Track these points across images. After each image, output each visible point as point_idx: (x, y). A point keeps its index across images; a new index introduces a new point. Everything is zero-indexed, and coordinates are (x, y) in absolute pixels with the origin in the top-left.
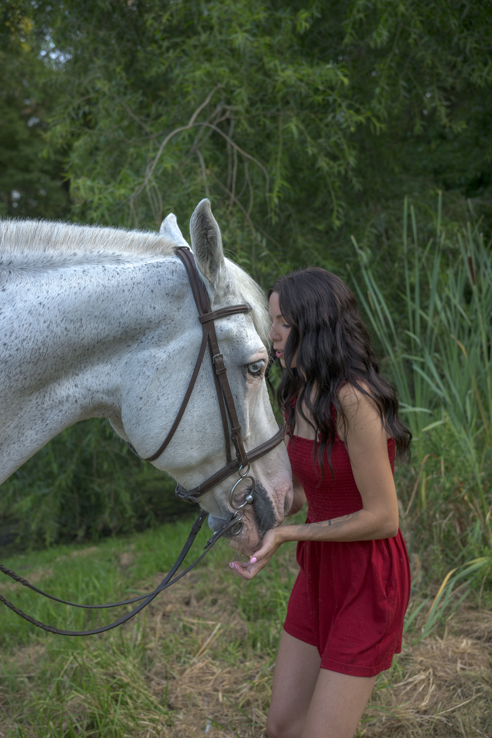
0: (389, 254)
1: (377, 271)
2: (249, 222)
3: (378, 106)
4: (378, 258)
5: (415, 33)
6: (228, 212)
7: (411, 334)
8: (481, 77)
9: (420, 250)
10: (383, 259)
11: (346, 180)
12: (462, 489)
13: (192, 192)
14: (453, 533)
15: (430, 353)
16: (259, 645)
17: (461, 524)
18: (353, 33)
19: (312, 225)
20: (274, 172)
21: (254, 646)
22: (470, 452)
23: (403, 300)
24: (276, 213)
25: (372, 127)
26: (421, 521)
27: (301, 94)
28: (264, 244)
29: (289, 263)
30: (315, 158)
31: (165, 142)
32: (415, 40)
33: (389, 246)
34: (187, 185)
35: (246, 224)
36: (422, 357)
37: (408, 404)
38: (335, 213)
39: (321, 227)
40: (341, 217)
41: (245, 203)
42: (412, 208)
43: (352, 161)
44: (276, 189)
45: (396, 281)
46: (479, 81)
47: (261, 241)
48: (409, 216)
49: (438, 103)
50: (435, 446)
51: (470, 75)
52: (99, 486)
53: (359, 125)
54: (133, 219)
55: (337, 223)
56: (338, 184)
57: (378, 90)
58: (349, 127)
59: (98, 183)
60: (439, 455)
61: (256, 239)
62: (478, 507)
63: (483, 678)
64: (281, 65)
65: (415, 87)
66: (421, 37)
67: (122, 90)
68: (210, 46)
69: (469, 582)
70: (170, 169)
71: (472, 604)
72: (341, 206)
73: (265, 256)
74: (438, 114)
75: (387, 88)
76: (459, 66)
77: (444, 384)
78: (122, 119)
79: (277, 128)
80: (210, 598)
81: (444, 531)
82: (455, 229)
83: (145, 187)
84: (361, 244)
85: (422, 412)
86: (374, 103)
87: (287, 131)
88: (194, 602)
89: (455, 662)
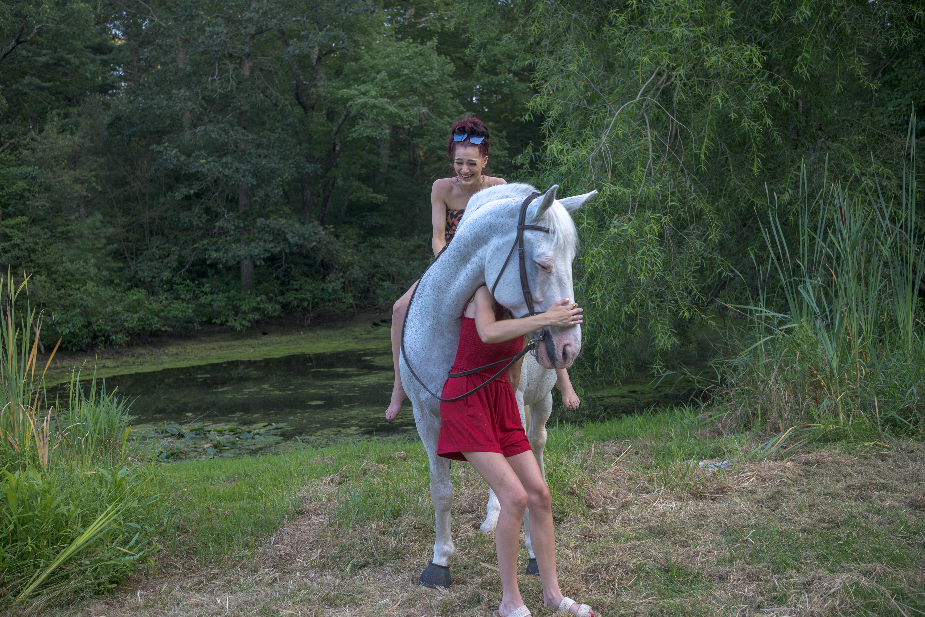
20: (703, 133)
24: (705, 164)
28: (693, 189)
31: (618, 112)
34: (634, 145)
38: (755, 163)
44: (704, 147)
55: (756, 171)
56: (759, 139)
59: (567, 147)
69: (808, 434)
78: (587, 91)
83: (601, 148)
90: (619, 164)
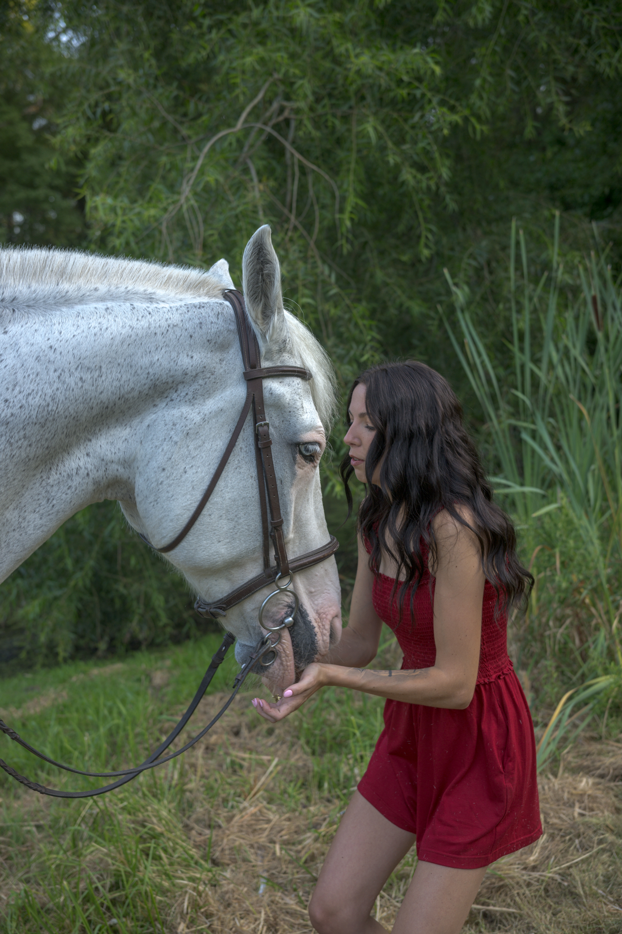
0: (492, 292)
1: (477, 314)
2: (313, 251)
3: (478, 103)
4: (478, 298)
5: (526, 8)
6: (287, 238)
7: (519, 394)
8: (610, 64)
9: (532, 286)
10: (484, 299)
11: (437, 197)
12: (582, 590)
13: (241, 212)
14: (571, 645)
15: (543, 419)
16: (326, 785)
17: (580, 633)
18: (447, 7)
19: (394, 255)
20: (345, 186)
21: (320, 786)
22: (592, 543)
23: (509, 350)
24: (348, 240)
25: (470, 130)
26: (530, 630)
27: (380, 86)
28: (333, 279)
29: (364, 303)
30: (397, 169)
31: (206, 149)
32: (526, 17)
33: (492, 282)
34: (235, 204)
35: (310, 253)
36: (534, 423)
37: (515, 482)
38: (423, 240)
39: (405, 258)
40: (431, 245)
41: (309, 227)
42: (521, 233)
43: (445, 173)
44: (349, 208)
45: (501, 326)
46: (608, 70)
47: (330, 276)
48: (518, 243)
49: (555, 98)
50: (549, 536)
51: (596, 62)
52: (125, 586)
53: (454, 127)
54: (166, 247)
55: (426, 253)
56: (427, 202)
57: (478, 82)
58: (441, 129)
59: (122, 201)
60: (553, 547)
61: (322, 273)
62: (602, 612)
63: (607, 826)
64: (354, 49)
65: (526, 78)
66: (534, 14)
67: (152, 81)
68: (264, 25)
69: (590, 706)
70: (213, 183)
71: (594, 734)
72: (431, 231)
73: (335, 295)
74: (555, 112)
75: (489, 79)
76: (582, 50)
77: (560, 457)
78: (152, 119)
79: (349, 130)
80: (265, 727)
81: (559, 642)
82: (576, 261)
83: (181, 206)
84: (456, 280)
85: (532, 493)
86: (474, 98)
87: (363, 135)
88: (244, 732)
89: (572, 806)
90: (212, 235)
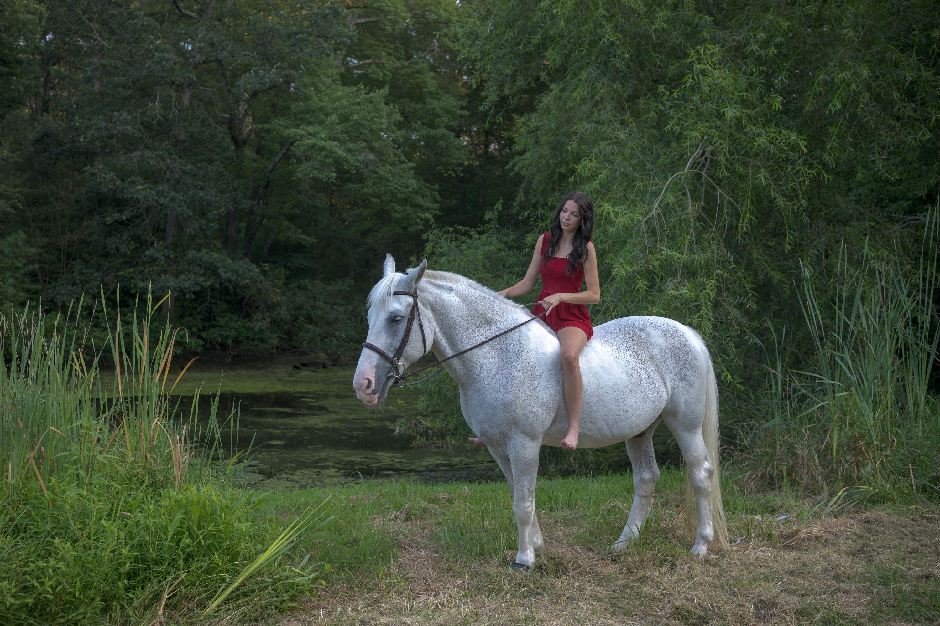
0: (827, 270)
1: (816, 284)
3: (828, 158)
4: (817, 274)
6: (711, 237)
7: (836, 335)
10: (821, 274)
11: (797, 215)
13: (684, 219)
15: (848, 351)
20: (744, 207)
23: (833, 308)
25: (821, 179)
27: (769, 151)
28: (732, 260)
30: (775, 198)
31: (668, 182)
33: (827, 264)
34: (680, 213)
36: (843, 353)
37: (828, 379)
38: (787, 240)
40: (792, 243)
44: (746, 220)
47: (730, 258)
55: (788, 247)
56: (791, 217)
57: (828, 147)
60: (845, 415)
84: (805, 263)
85: (837, 385)
